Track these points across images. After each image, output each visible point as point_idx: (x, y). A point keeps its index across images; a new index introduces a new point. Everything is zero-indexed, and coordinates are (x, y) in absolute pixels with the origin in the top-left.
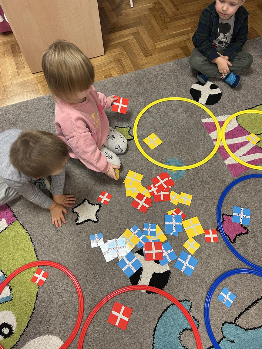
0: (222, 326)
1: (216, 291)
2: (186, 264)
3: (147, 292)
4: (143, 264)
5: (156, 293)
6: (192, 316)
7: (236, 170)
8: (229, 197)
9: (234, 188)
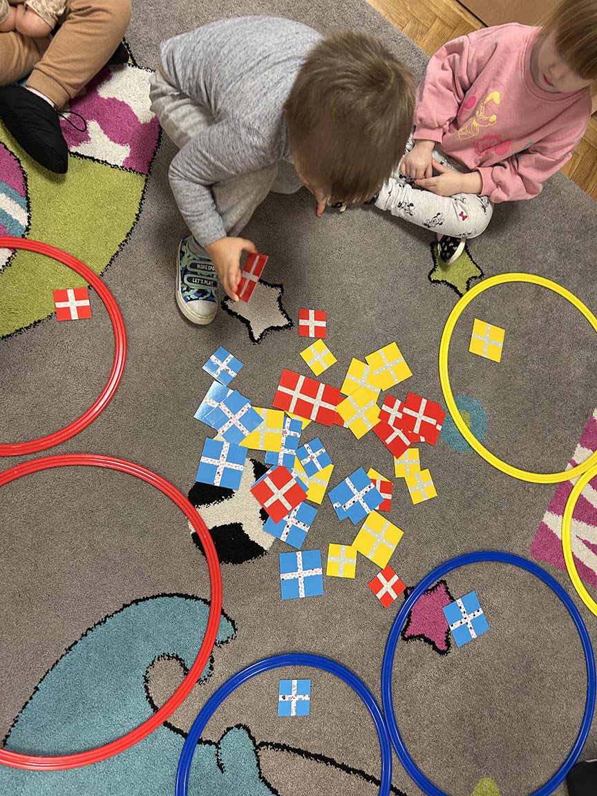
0: (236, 726)
1: (290, 669)
2: (299, 575)
3: (195, 536)
4: (240, 491)
5: (204, 554)
6: (212, 656)
7: (544, 546)
8: (485, 571)
9: (509, 568)
